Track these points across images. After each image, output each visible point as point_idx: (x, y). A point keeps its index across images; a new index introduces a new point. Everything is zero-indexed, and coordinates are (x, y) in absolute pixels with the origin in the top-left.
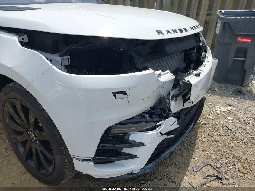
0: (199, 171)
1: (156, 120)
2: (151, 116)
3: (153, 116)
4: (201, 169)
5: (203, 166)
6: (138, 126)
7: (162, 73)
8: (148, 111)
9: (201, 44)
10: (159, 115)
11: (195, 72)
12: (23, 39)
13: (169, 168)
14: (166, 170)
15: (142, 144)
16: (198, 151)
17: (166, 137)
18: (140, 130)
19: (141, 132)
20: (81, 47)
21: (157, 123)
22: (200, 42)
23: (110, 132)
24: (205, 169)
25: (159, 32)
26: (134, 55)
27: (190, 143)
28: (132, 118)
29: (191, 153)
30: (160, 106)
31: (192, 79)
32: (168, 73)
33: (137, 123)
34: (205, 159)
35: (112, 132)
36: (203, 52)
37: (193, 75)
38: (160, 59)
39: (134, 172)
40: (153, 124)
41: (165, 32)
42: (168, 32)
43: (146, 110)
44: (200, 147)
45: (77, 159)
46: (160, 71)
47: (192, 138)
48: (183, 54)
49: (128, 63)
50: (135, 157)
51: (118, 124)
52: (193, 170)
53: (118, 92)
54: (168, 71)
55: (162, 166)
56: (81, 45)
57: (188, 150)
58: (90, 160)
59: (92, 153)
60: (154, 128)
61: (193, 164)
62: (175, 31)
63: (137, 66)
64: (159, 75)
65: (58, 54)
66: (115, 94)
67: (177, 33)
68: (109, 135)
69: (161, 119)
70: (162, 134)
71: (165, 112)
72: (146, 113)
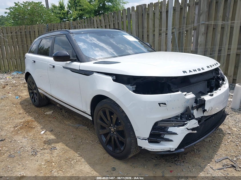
0: (219, 162)
1: (184, 120)
2: (181, 119)
3: (183, 118)
4: (221, 161)
5: (223, 159)
6: (173, 123)
7: (187, 94)
8: (179, 115)
9: (219, 75)
10: (186, 118)
11: (209, 94)
12: (113, 78)
13: (197, 158)
14: (195, 159)
15: (175, 134)
16: (221, 150)
17: (191, 131)
18: (175, 126)
19: (175, 127)
20: (141, 81)
21: (185, 122)
22: (218, 74)
23: (157, 125)
24: (224, 161)
25: (184, 72)
26: (170, 84)
27: (215, 145)
28: (170, 119)
29: (215, 152)
30: (186, 113)
31: (207, 98)
32: (191, 94)
33: (172, 121)
34: (225, 155)
35: (158, 125)
36: (221, 80)
37: (208, 95)
38: (189, 86)
39: (171, 150)
40: (183, 123)
41: (188, 72)
42: (190, 71)
43: (178, 115)
44: (223, 148)
45: (139, 138)
46: (186, 93)
47: (218, 142)
48: (206, 82)
49: (167, 89)
50: (171, 141)
51: (161, 121)
52: (215, 161)
53: (161, 103)
54: (191, 93)
55: (192, 157)
56: (142, 80)
57: (213, 149)
58: (146, 139)
59: (147, 136)
60: (183, 125)
61: (216, 158)
62: (195, 70)
63: (172, 90)
64: (185, 95)
65: (130, 85)
66: (159, 104)
67: (196, 71)
68: (157, 127)
69: (187, 120)
70: (188, 129)
71: (190, 117)
72: (178, 117)
